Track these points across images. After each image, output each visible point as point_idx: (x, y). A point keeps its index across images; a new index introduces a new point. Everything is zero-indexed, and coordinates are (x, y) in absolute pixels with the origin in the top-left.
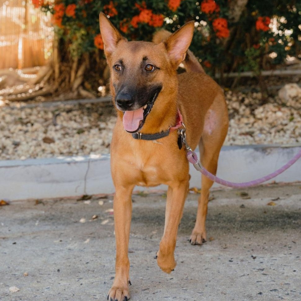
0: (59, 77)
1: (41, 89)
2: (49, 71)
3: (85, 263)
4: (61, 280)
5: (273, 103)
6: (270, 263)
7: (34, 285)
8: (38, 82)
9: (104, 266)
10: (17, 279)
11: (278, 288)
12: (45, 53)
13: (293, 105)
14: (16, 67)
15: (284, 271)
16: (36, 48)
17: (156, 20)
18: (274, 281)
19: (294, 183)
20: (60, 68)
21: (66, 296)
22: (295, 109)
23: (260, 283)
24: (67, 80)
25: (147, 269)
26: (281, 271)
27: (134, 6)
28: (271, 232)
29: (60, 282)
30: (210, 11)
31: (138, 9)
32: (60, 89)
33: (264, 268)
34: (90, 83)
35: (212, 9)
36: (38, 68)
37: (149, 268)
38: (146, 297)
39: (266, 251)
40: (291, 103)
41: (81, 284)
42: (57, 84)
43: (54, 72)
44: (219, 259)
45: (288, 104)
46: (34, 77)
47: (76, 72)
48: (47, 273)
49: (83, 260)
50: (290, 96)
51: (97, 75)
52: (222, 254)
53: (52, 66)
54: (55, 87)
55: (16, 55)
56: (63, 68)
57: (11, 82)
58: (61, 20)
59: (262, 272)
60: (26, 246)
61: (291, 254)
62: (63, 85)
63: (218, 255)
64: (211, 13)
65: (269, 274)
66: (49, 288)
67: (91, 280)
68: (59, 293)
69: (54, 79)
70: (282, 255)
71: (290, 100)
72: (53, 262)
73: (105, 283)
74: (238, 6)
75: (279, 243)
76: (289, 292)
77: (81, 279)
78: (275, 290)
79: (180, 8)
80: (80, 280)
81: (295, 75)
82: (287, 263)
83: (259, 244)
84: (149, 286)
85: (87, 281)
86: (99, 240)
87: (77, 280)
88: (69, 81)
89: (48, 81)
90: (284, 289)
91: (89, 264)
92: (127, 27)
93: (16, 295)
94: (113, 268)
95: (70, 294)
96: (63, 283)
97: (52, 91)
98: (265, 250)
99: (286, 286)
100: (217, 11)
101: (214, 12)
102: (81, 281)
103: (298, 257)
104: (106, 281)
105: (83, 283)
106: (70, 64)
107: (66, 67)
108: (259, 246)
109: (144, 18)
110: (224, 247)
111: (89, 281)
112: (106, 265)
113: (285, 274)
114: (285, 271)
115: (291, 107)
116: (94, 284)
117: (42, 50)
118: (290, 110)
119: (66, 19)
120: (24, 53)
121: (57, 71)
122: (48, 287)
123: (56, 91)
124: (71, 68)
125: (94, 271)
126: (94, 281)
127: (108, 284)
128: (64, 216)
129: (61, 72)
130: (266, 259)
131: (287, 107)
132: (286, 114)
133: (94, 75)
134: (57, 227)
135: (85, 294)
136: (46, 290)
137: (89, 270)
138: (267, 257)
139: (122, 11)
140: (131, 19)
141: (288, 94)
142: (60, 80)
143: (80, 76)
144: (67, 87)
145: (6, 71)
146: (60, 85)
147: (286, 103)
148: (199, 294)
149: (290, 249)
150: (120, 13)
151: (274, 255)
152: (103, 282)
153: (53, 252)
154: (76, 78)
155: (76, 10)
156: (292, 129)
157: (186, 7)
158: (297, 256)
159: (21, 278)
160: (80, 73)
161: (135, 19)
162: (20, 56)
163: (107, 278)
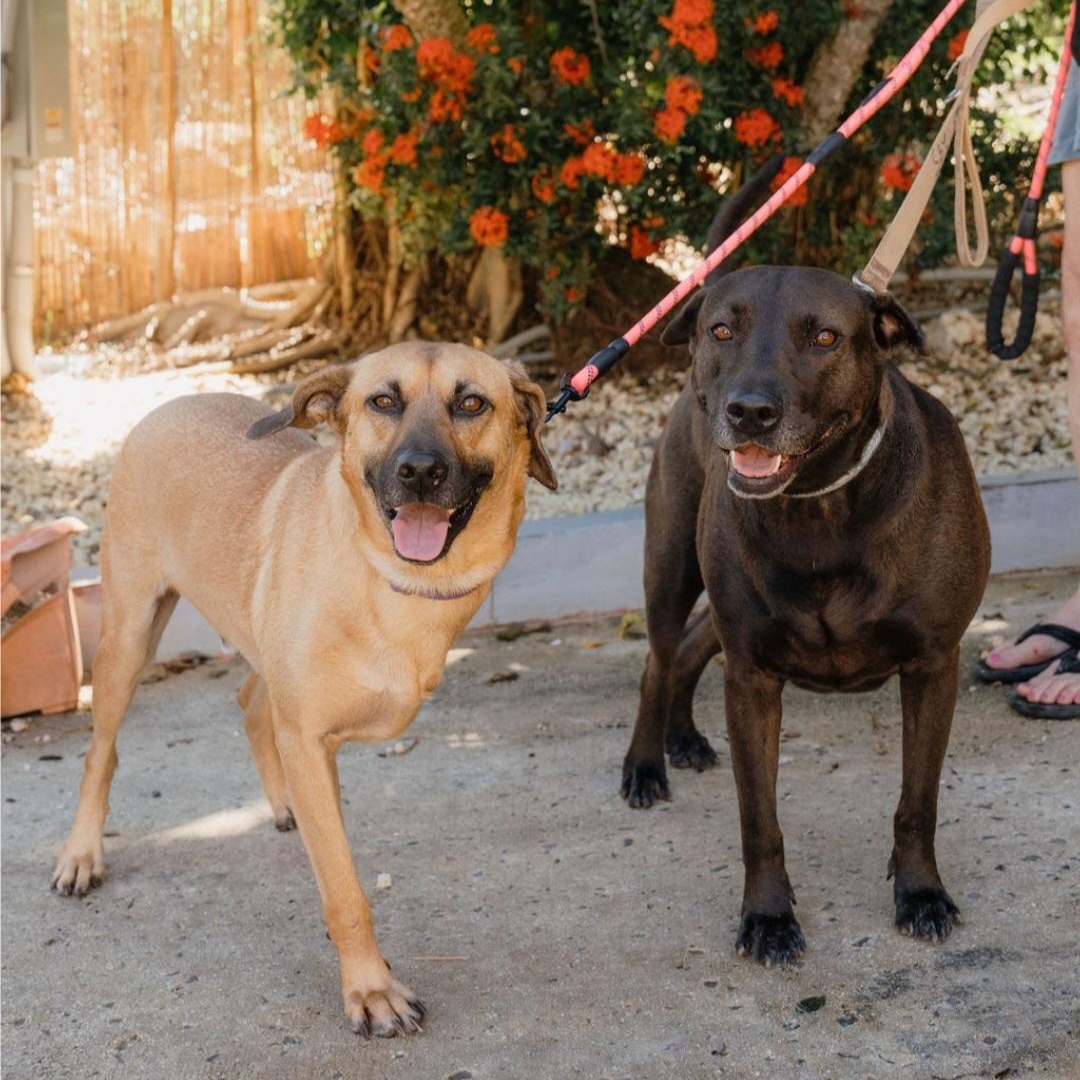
0: (352, 309)
1: (308, 338)
2: (324, 292)
3: (548, 806)
4: (505, 852)
5: (915, 362)
6: (1004, 789)
7: (441, 869)
8: (296, 323)
9: (599, 812)
10: (396, 854)
11: (1039, 852)
12: (309, 244)
13: (966, 366)
14: (237, 285)
15: (1041, 808)
16: (284, 231)
17: (624, 168)
18: (1025, 835)
19: (1004, 573)
20: (354, 284)
21: (530, 893)
22: (975, 377)
23: (992, 842)
24: (374, 314)
25: (708, 816)
26: (1035, 807)
27: (564, 131)
28: (982, 706)
29: (505, 857)
30: (758, 141)
31: (573, 139)
32: (356, 338)
33: (989, 801)
34: (432, 321)
35: (765, 135)
36: (295, 285)
37: (711, 813)
38: (728, 888)
39: (984, 757)
40: (958, 359)
41: (558, 861)
42: (347, 324)
43: (338, 293)
44: (875, 782)
45: (954, 364)
46: (285, 308)
47: (398, 293)
48: (463, 836)
49: (540, 797)
50: (956, 343)
51: (450, 298)
52: (877, 768)
53: (332, 280)
54: (343, 334)
55: (236, 253)
56: (361, 284)
57: (225, 321)
58: (381, 174)
59: (990, 813)
60: (389, 768)
61: (1046, 762)
62: (364, 326)
63: (869, 772)
64: (761, 144)
65: (1006, 816)
66: (480, 874)
67: (578, 849)
68: (511, 887)
69: (339, 313)
70: (1026, 767)
71: (957, 353)
72: (470, 806)
73: (614, 856)
74: (820, 121)
75: (1010, 735)
76: (1069, 862)
77: (551, 846)
78: (1034, 858)
79: (683, 134)
80: (552, 852)
81: (950, 282)
82: (1043, 786)
83: (963, 739)
84: (726, 860)
85: (568, 851)
86: (566, 744)
87: (543, 850)
88: (380, 318)
89: (325, 319)
90: (1055, 854)
91: (558, 807)
92: (551, 186)
93: (406, 896)
94: (623, 815)
95: (539, 887)
96: (511, 859)
97: (336, 344)
98: (981, 754)
99: (1057, 848)
100: (777, 138)
101: (768, 142)
102: (556, 853)
103: (1065, 771)
104: (616, 851)
105: (561, 857)
106: (381, 272)
107: (372, 280)
108: (962, 744)
109: (595, 163)
110: (880, 751)
111: (574, 852)
112: (604, 809)
113: (1047, 816)
114: (1045, 809)
115: (961, 372)
116: (587, 858)
117: (300, 236)
118: (961, 379)
119: (392, 170)
120: (255, 246)
121: (346, 291)
122: (479, 870)
123: (348, 342)
124: (383, 283)
125: (577, 826)
126: (587, 851)
127: (622, 857)
128: (455, 682)
129: (357, 295)
130: (989, 779)
131: (953, 371)
132: (953, 392)
133: (441, 298)
134: (447, 713)
135: (574, 885)
136: (475, 880)
137: (566, 825)
138: (991, 774)
139: (538, 149)
140: (560, 166)
141: (949, 339)
142: (355, 315)
143: (408, 303)
144: (374, 333)
145: (211, 295)
146: (356, 327)
147: (949, 361)
148: (854, 877)
149: (1042, 751)
150: (531, 152)
151: (1006, 768)
152: (609, 854)
153: (460, 779)
154: (396, 307)
155: (418, 147)
156: (977, 432)
157: (699, 129)
158: (1063, 767)
159: (405, 852)
160: (407, 294)
161: (571, 167)
162: (245, 255)
163: (617, 842)
